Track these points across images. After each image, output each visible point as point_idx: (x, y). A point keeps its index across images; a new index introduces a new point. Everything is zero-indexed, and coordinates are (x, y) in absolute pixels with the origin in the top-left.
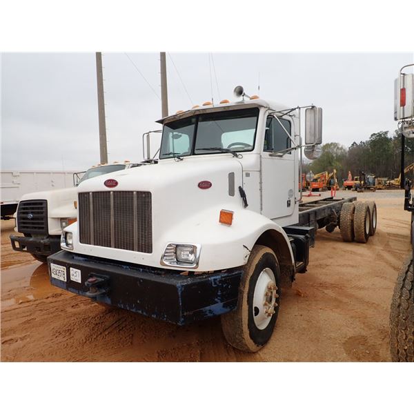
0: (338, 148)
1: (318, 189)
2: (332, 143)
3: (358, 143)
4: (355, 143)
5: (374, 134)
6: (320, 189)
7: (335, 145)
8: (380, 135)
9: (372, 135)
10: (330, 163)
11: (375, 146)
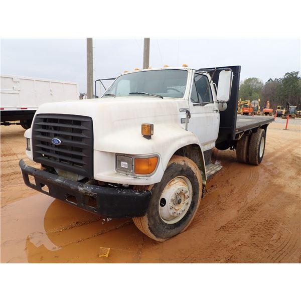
0: (258, 82)
1: (248, 113)
2: (253, 78)
3: (274, 79)
4: (271, 79)
5: (288, 73)
6: (250, 114)
7: (255, 80)
8: (292, 74)
9: (286, 74)
10: (250, 94)
11: (287, 82)
